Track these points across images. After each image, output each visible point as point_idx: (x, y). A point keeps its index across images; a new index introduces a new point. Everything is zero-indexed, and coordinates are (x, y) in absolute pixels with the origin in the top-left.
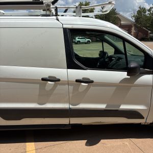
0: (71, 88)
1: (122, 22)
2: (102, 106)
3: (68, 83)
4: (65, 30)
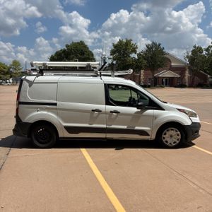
0: (107, 116)
1: (172, 64)
2: (125, 127)
3: (106, 113)
4: (105, 84)
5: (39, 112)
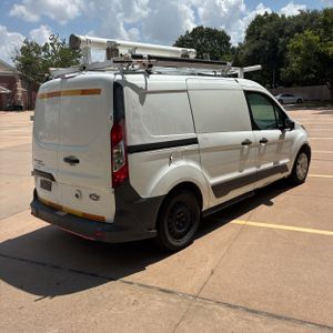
2: (272, 165)
5: (173, 166)
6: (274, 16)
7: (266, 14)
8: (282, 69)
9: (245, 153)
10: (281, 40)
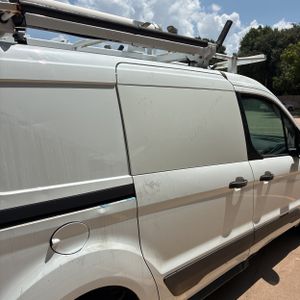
6: (268, 29)
7: (260, 27)
8: (275, 78)
9: (235, 201)
10: (274, 51)
